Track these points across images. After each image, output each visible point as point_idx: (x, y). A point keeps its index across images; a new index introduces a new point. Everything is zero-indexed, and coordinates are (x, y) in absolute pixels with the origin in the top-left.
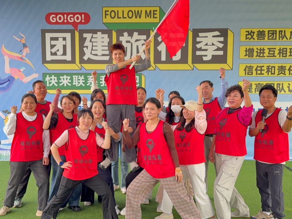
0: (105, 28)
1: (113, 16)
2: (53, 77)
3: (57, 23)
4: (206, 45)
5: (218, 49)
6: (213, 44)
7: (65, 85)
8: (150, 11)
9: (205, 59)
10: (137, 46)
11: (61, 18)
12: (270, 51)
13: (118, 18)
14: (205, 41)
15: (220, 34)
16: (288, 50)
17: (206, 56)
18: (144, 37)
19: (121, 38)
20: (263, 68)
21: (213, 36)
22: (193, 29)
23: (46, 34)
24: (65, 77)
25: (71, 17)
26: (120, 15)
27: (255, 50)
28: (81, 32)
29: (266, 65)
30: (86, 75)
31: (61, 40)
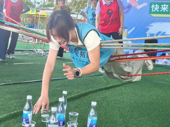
2: (156, 5)
7: (164, 11)
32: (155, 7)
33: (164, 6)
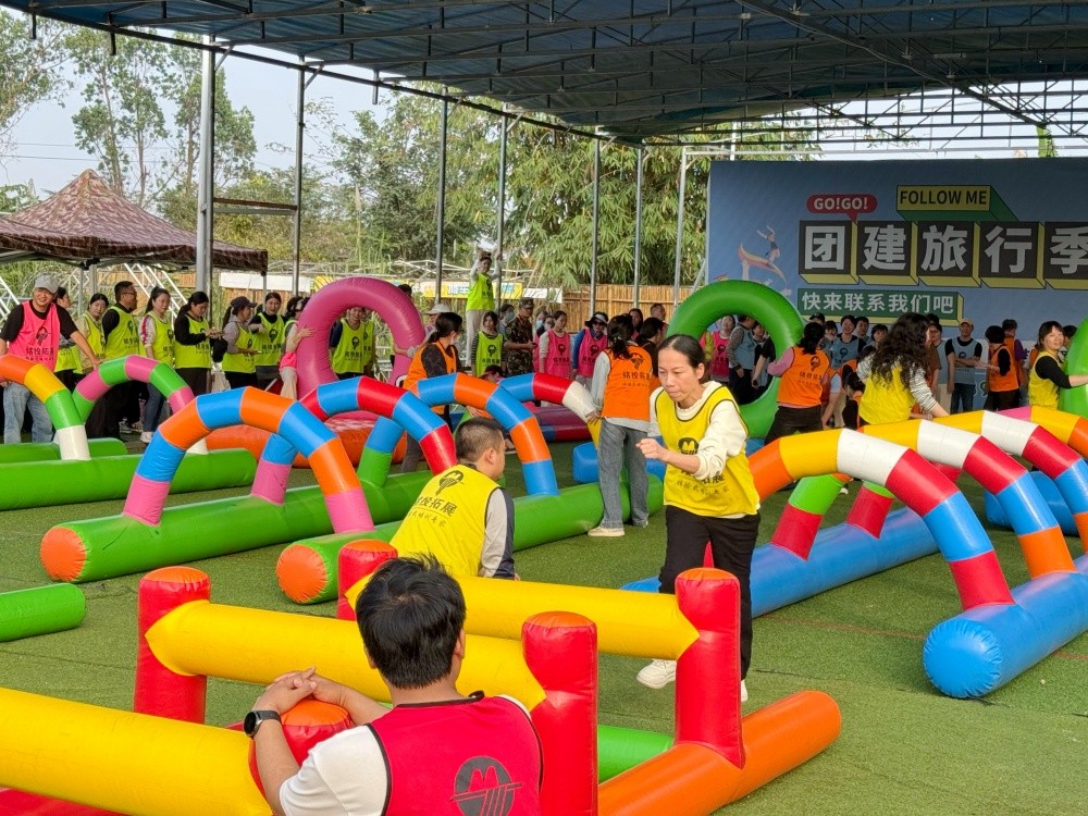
0: (901, 219)
1: (914, 199)
2: (814, 295)
3: (825, 211)
4: (1069, 248)
6: (1079, 248)
7: (833, 308)
8: (975, 193)
9: (1065, 271)
10: (952, 248)
11: (829, 204)
13: (922, 202)
14: (1065, 241)
17: (1068, 266)
18: (964, 234)
19: (925, 235)
21: (1080, 235)
22: (1046, 223)
23: (807, 228)
24: (833, 295)
26: (926, 199)
28: (862, 225)
30: (866, 293)
31: (829, 236)
32: (811, 299)
33: (830, 298)
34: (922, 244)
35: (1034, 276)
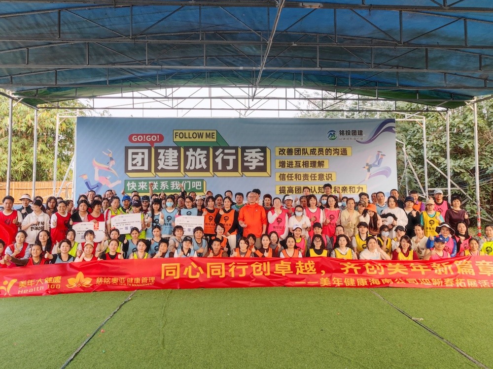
0: (176, 145)
1: (181, 136)
2: (133, 183)
4: (251, 158)
5: (260, 161)
6: (256, 158)
7: (143, 189)
8: (210, 133)
9: (251, 168)
10: (200, 159)
11: (141, 138)
12: (296, 163)
13: (185, 138)
14: (250, 155)
15: (260, 150)
16: (310, 163)
17: (252, 166)
18: (205, 152)
19: (187, 153)
20: (292, 176)
21: (256, 152)
22: (242, 147)
23: (129, 150)
24: (143, 183)
25: (149, 137)
26: (187, 136)
27: (286, 162)
28: (157, 148)
29: (294, 174)
30: (159, 181)
31: (140, 154)
32: (132, 185)
33: (141, 184)
34: (186, 157)
35: (237, 171)
